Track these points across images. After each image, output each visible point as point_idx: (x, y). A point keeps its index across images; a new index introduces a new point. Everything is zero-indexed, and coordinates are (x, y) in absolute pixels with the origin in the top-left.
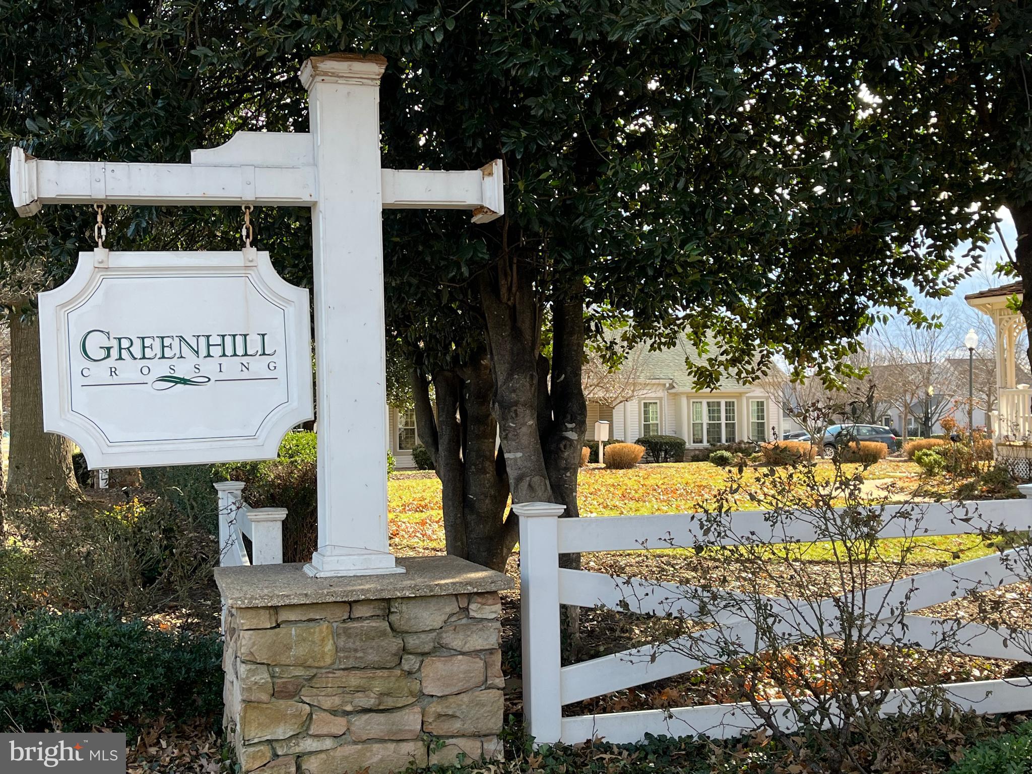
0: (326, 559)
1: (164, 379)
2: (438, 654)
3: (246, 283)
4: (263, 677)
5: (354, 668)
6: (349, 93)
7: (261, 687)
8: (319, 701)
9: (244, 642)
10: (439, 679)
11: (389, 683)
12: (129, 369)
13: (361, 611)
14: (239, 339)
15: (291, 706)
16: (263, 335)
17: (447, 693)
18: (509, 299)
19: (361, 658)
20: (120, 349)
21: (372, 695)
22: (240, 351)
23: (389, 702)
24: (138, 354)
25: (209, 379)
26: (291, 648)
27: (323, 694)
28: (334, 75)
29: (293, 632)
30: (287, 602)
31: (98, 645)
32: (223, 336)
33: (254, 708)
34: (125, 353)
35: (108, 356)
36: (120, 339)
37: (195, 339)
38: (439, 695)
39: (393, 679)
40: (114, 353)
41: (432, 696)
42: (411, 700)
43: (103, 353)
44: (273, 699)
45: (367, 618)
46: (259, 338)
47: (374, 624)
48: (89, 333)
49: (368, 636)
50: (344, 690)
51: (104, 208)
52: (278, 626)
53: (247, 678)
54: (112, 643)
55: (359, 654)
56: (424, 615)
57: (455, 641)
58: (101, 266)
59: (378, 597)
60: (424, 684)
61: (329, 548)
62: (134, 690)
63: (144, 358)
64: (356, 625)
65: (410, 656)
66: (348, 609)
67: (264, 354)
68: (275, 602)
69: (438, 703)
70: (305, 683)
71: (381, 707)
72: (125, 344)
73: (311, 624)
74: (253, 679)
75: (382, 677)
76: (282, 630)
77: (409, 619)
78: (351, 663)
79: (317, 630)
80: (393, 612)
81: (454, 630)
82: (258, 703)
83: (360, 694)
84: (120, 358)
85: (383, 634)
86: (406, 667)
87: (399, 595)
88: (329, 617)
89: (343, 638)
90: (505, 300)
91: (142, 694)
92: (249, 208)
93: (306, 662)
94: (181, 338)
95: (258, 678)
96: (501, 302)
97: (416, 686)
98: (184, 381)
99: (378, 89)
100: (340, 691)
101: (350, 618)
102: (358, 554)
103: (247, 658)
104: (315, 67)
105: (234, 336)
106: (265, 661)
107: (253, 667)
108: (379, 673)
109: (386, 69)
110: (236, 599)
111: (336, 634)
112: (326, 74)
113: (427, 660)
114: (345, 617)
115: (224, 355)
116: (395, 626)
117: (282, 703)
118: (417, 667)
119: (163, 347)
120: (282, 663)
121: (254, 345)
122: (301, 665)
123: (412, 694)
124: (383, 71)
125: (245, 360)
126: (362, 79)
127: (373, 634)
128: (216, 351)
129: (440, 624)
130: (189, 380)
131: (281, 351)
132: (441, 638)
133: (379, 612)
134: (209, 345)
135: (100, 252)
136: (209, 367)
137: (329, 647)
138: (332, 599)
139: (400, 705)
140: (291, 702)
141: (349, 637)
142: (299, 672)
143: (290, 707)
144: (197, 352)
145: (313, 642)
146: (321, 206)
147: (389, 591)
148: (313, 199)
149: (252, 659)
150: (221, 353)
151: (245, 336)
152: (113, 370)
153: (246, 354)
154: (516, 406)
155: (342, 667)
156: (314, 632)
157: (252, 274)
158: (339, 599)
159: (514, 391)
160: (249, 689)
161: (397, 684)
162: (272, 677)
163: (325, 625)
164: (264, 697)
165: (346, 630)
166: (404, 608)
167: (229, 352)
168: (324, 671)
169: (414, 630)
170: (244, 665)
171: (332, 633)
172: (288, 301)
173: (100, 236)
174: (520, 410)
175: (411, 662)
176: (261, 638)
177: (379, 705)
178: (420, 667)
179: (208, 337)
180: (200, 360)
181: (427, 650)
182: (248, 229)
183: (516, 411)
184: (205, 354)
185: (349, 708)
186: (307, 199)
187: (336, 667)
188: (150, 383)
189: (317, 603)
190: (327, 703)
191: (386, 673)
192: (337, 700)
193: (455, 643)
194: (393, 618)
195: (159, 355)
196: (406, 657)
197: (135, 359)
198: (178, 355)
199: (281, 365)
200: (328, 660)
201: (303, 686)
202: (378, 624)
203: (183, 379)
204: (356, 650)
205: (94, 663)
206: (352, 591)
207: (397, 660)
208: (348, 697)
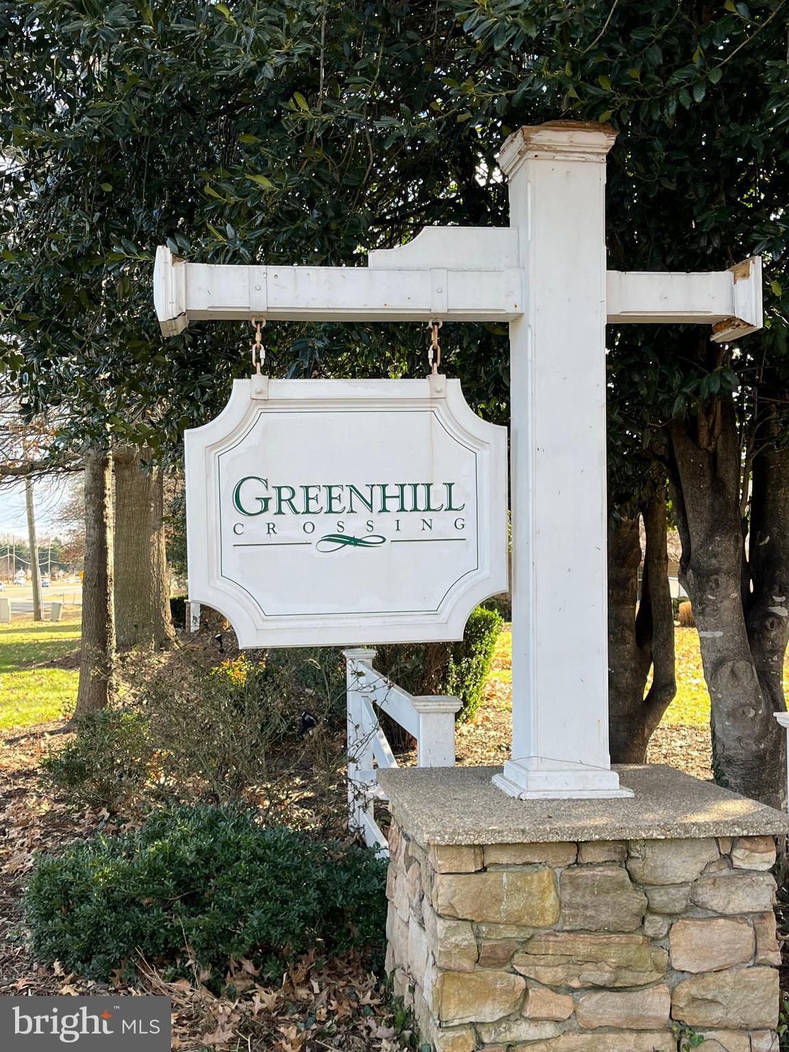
0: (531, 775)
1: (330, 538)
2: (690, 914)
3: (431, 419)
4: (465, 937)
5: (583, 930)
6: (568, 172)
7: (463, 951)
8: (536, 973)
9: (441, 891)
10: (693, 950)
11: (628, 952)
12: (290, 525)
13: (589, 855)
14: (421, 490)
15: (501, 978)
16: (450, 485)
17: (705, 970)
18: (709, 444)
19: (591, 917)
20: (280, 500)
21: (607, 968)
22: (422, 505)
23: (628, 978)
24: (301, 507)
25: (384, 540)
26: (502, 900)
27: (542, 962)
28: (550, 149)
29: (505, 879)
30: (499, 840)
31: (238, 859)
32: (402, 486)
33: (454, 978)
34: (285, 507)
35: (266, 509)
36: (279, 488)
37: (369, 489)
38: (693, 971)
39: (634, 947)
40: (273, 505)
41: (683, 972)
42: (656, 976)
43: (259, 506)
44: (478, 967)
45: (599, 864)
46: (445, 488)
47: (609, 873)
48: (244, 480)
49: (601, 889)
50: (570, 960)
51: (264, 324)
52: (484, 869)
53: (446, 938)
54: (255, 857)
55: (590, 912)
56: (674, 862)
57: (714, 899)
58: (260, 397)
59: (618, 838)
60: (673, 956)
61: (535, 761)
62: (281, 917)
63: (307, 512)
64: (586, 872)
65: (656, 917)
66: (575, 850)
67: (450, 508)
68: (482, 840)
69: (692, 982)
70: (518, 947)
71: (617, 985)
72: (286, 494)
73: (528, 869)
74: (453, 940)
75: (619, 943)
76: (490, 876)
77: (655, 867)
78: (578, 923)
79: (535, 877)
80: (632, 857)
81: (714, 884)
82: (459, 971)
83: (589, 966)
84: (280, 512)
85: (622, 886)
86: (650, 932)
87: (644, 836)
88: (551, 860)
89: (569, 890)
90: (704, 444)
91: (292, 923)
92: (438, 324)
93: (520, 918)
94: (353, 488)
95: (459, 938)
96: (699, 447)
97: (663, 958)
98: (355, 542)
99: (604, 166)
100: (564, 960)
101: (576, 862)
102: (570, 770)
103: (446, 912)
104: (527, 140)
105: (415, 486)
106: (468, 917)
107: (453, 924)
108: (615, 938)
109: (616, 141)
110: (434, 834)
111: (559, 884)
112: (540, 148)
113: (678, 925)
114: (571, 862)
115: (402, 509)
116: (636, 877)
117: (489, 974)
118: (665, 931)
119: (331, 498)
120: (491, 919)
121: (439, 497)
122: (514, 923)
123: (657, 968)
124: (613, 143)
125: (428, 516)
126: (586, 153)
127: (608, 885)
128: (393, 505)
129: (695, 875)
130: (360, 541)
131: (471, 507)
132: (696, 893)
133: (615, 857)
134: (385, 497)
135: (258, 379)
136: (385, 525)
137: (551, 900)
138: (556, 838)
139: (641, 982)
140: (500, 972)
141: (577, 889)
142: (512, 933)
143: (498, 978)
144: (371, 506)
145: (530, 894)
146: (531, 319)
147: (631, 829)
148: (519, 310)
149: (452, 912)
150: (398, 507)
151: (429, 485)
152: (271, 526)
153: (428, 509)
154: (717, 574)
155: (568, 928)
156: (532, 881)
157: (440, 409)
158: (566, 838)
159: (715, 556)
160: (448, 954)
161: (638, 955)
162: (477, 937)
163: (545, 872)
164: (467, 964)
165: (572, 880)
166: (649, 853)
167: (409, 505)
168: (543, 932)
169: (660, 882)
170: (442, 921)
171: (555, 882)
172: (482, 443)
173: (258, 360)
174: (722, 579)
175: (656, 925)
176: (464, 885)
177: (615, 981)
178: (668, 932)
179: (384, 486)
180: (375, 516)
181: (677, 910)
182: (435, 351)
183: (716, 580)
184: (380, 508)
185: (575, 984)
186: (511, 310)
187: (558, 927)
188: (314, 543)
189: (537, 843)
190: (547, 976)
191: (623, 939)
192: (560, 973)
193: (715, 902)
194: (632, 864)
195: (326, 509)
196: (650, 918)
197: (297, 513)
198: (348, 509)
199: (471, 524)
200: (550, 919)
201: (517, 951)
202: (614, 873)
203: (353, 539)
204: (585, 907)
205: (234, 880)
206: (583, 828)
207: (638, 921)
208: (574, 969)
